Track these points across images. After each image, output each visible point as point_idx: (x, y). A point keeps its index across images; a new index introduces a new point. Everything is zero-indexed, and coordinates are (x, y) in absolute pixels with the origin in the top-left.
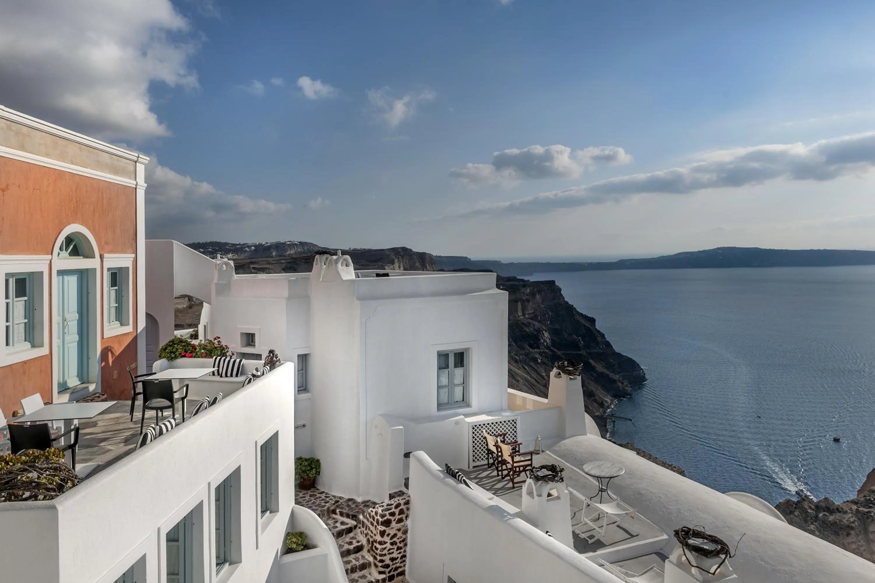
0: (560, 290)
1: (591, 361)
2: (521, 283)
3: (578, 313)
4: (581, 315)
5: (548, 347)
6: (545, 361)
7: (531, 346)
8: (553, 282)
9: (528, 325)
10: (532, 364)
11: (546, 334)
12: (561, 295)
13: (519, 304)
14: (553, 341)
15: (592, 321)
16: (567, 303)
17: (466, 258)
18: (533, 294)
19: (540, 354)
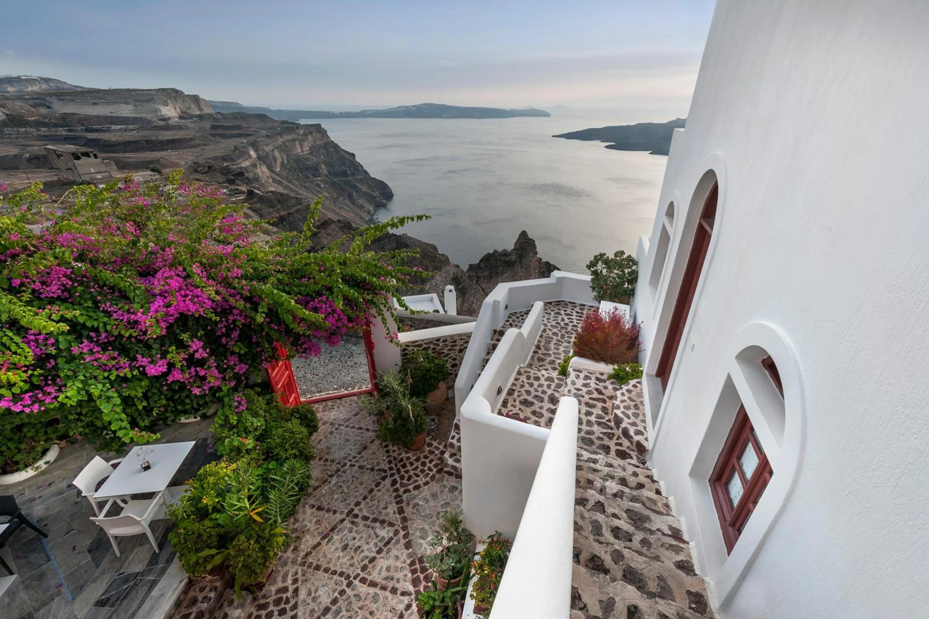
0: (326, 132)
1: (357, 184)
2: (294, 126)
3: (342, 149)
4: (344, 151)
5: (326, 176)
6: (327, 186)
7: (314, 175)
8: (319, 125)
9: (308, 159)
10: (317, 188)
11: (323, 166)
12: (327, 136)
13: (297, 143)
14: (329, 172)
15: (353, 155)
16: (333, 142)
17: (238, 103)
18: (305, 135)
19: (321, 181)
